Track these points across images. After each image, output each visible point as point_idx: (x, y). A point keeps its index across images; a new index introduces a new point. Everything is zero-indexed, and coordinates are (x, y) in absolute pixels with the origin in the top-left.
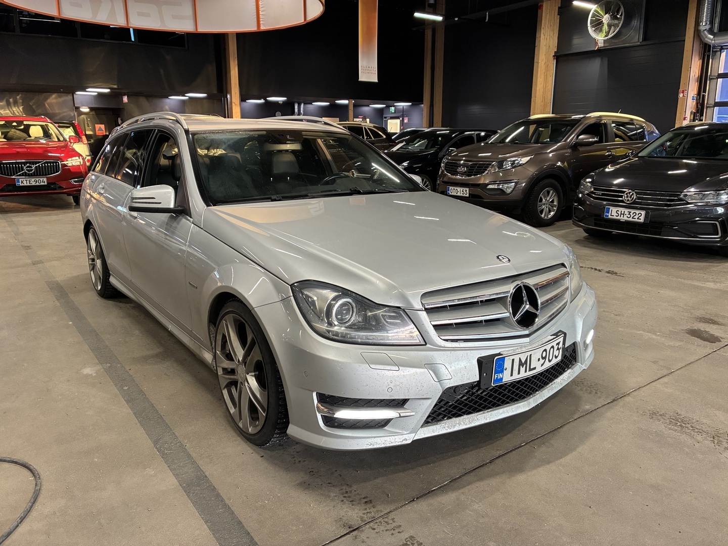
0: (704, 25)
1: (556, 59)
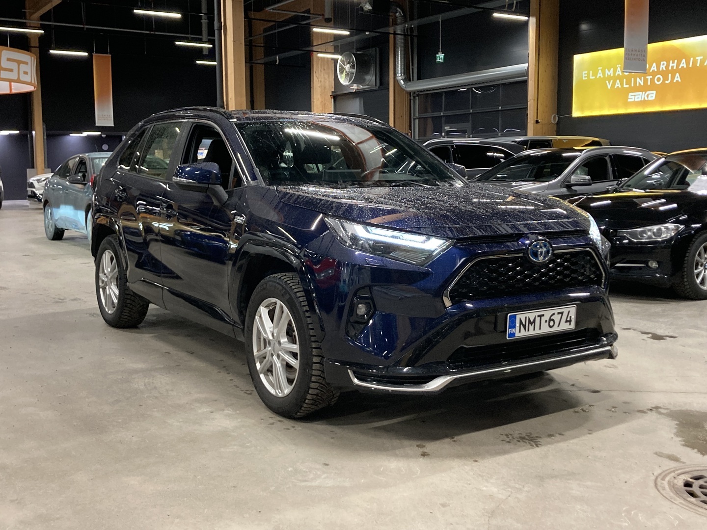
0: (400, 76)
1: (334, 98)
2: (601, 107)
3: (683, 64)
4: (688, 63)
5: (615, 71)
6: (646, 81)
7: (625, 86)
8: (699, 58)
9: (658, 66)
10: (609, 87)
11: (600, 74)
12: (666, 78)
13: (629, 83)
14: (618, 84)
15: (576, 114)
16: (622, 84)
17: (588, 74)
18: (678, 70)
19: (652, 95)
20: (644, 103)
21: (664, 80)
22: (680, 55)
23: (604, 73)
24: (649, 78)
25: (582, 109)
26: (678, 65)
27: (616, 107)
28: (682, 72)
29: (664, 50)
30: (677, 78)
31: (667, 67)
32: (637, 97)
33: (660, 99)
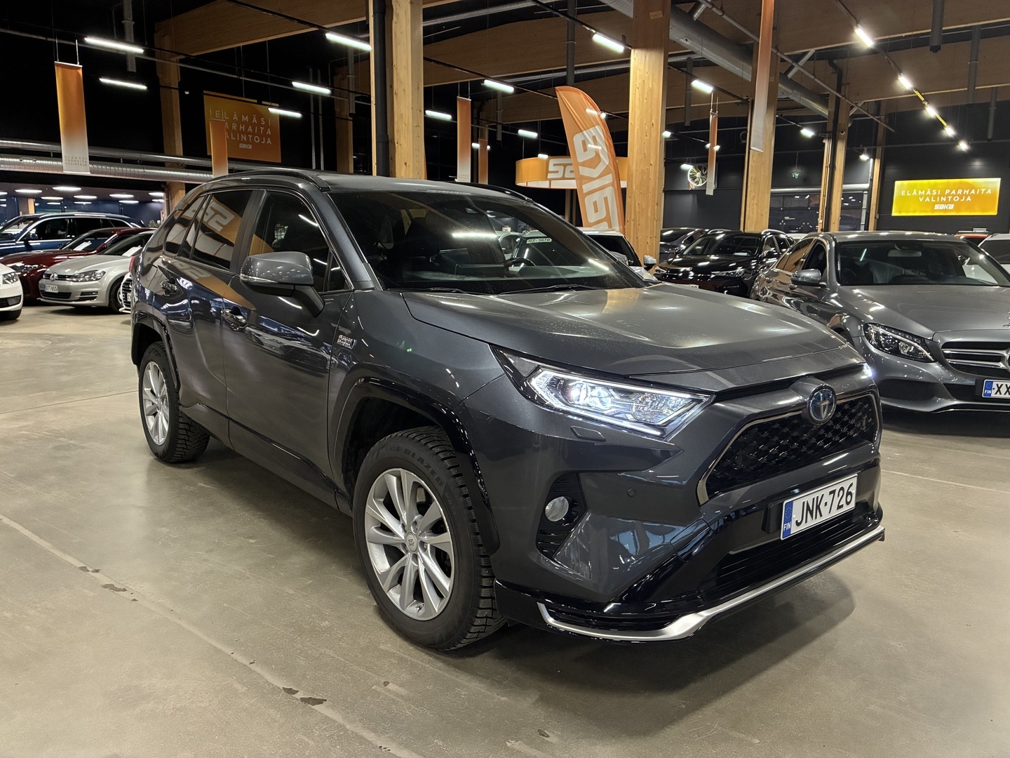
2: (914, 211)
3: (973, 192)
4: (976, 192)
5: (926, 192)
6: (948, 199)
7: (933, 200)
8: (983, 190)
9: (956, 192)
10: (921, 200)
11: (915, 193)
12: (961, 198)
13: (935, 198)
14: (928, 199)
15: (894, 214)
16: (930, 199)
17: (906, 193)
18: (969, 195)
19: (951, 207)
20: (945, 210)
21: (960, 199)
22: (971, 187)
23: (917, 193)
24: (950, 197)
25: (900, 212)
26: (970, 192)
27: (926, 212)
28: (972, 196)
29: (961, 183)
30: (969, 199)
31: (962, 192)
32: (943, 207)
33: (957, 208)
